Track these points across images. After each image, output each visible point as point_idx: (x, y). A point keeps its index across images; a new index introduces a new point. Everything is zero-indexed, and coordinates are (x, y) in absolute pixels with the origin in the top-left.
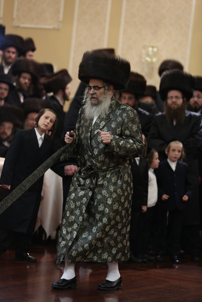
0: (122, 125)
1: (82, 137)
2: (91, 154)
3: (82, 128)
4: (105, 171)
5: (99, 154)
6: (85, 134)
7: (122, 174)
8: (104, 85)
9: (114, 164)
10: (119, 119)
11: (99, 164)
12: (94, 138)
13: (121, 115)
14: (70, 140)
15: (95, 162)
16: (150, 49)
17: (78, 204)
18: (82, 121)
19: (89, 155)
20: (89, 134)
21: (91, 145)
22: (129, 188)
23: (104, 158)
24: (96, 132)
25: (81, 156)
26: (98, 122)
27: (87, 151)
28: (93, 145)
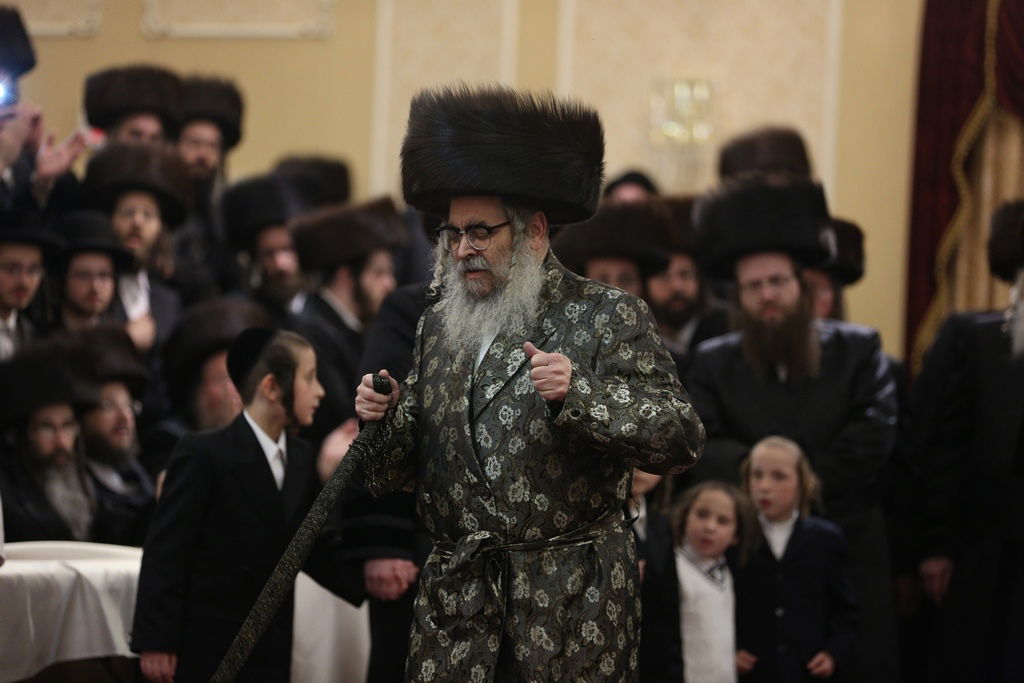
0: (594, 359)
1: (437, 418)
2: (475, 480)
3: (435, 387)
4: (535, 549)
5: (509, 476)
6: (450, 404)
7: (601, 561)
8: (508, 217)
9: (569, 515)
10: (582, 337)
11: (510, 517)
12: (486, 415)
13: (586, 321)
14: (375, 405)
15: (494, 509)
16: (680, 90)
18: (434, 363)
19: (468, 486)
20: (466, 402)
21: (476, 445)
22: (629, 620)
23: (527, 492)
24: (490, 393)
25: (435, 493)
26: (499, 353)
27: (461, 468)
28: (483, 443)
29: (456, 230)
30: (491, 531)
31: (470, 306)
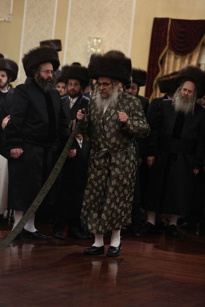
0: (130, 112)
1: (95, 123)
3: (94, 116)
5: (111, 137)
6: (98, 121)
8: (112, 82)
9: (123, 145)
10: (127, 108)
12: (106, 124)
14: (81, 116)
15: (108, 144)
16: (95, 40)
17: (100, 181)
18: (93, 111)
19: (102, 139)
20: (102, 121)
21: (104, 130)
22: (134, 166)
23: (115, 140)
24: (107, 119)
25: (94, 140)
26: (109, 110)
27: (101, 135)
28: (106, 130)
29: (100, 84)
30: (107, 148)
31: (102, 100)
